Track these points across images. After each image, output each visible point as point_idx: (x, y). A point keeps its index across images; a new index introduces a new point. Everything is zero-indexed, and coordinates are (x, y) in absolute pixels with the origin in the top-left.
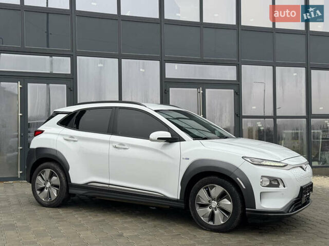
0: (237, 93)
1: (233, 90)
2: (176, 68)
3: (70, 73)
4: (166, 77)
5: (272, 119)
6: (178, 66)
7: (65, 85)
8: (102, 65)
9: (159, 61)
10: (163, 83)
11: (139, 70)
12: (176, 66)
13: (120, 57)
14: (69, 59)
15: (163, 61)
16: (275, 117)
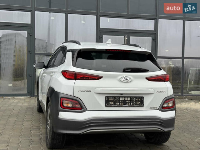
0: (154, 40)
1: (151, 38)
2: (109, 21)
3: (30, 23)
4: (101, 27)
5: (181, 60)
6: (110, 20)
7: (27, 32)
8: (54, 18)
9: (96, 16)
10: (98, 31)
11: (81, 22)
12: (109, 19)
13: (67, 13)
14: (30, 13)
15: (98, 16)
16: (183, 58)
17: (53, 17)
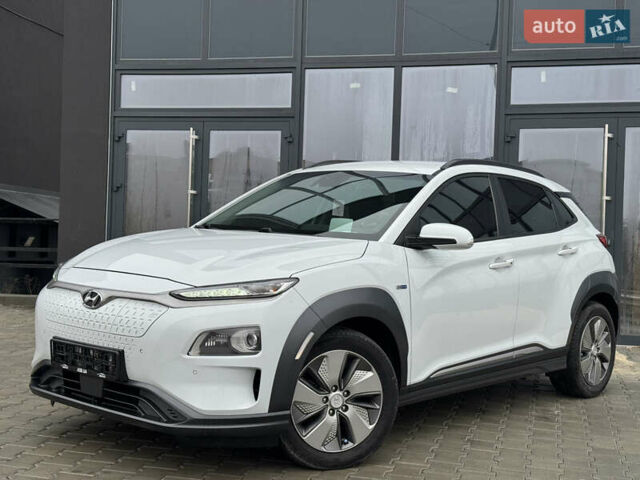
2: (543, 79)
3: (289, 106)
4: (513, 102)
6: (547, 76)
7: (279, 133)
8: (358, 85)
9: (495, 67)
10: (503, 116)
11: (445, 88)
12: (543, 73)
13: (398, 64)
14: (289, 76)
17: (357, 82)
